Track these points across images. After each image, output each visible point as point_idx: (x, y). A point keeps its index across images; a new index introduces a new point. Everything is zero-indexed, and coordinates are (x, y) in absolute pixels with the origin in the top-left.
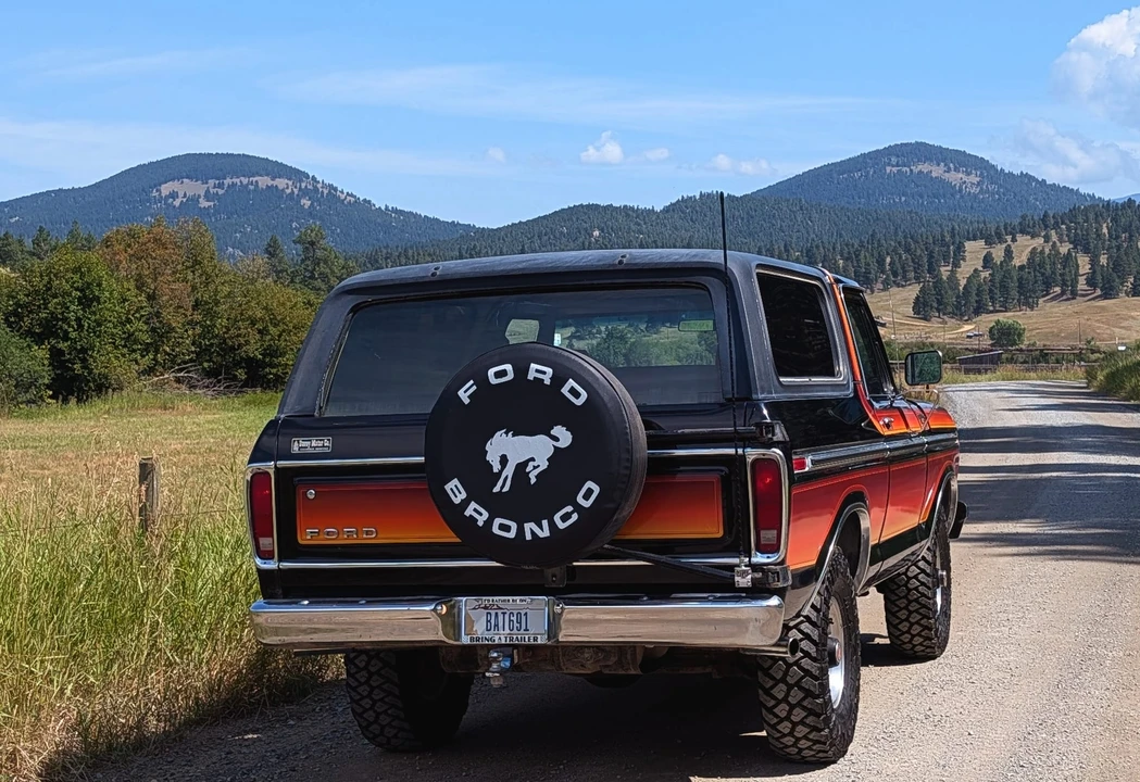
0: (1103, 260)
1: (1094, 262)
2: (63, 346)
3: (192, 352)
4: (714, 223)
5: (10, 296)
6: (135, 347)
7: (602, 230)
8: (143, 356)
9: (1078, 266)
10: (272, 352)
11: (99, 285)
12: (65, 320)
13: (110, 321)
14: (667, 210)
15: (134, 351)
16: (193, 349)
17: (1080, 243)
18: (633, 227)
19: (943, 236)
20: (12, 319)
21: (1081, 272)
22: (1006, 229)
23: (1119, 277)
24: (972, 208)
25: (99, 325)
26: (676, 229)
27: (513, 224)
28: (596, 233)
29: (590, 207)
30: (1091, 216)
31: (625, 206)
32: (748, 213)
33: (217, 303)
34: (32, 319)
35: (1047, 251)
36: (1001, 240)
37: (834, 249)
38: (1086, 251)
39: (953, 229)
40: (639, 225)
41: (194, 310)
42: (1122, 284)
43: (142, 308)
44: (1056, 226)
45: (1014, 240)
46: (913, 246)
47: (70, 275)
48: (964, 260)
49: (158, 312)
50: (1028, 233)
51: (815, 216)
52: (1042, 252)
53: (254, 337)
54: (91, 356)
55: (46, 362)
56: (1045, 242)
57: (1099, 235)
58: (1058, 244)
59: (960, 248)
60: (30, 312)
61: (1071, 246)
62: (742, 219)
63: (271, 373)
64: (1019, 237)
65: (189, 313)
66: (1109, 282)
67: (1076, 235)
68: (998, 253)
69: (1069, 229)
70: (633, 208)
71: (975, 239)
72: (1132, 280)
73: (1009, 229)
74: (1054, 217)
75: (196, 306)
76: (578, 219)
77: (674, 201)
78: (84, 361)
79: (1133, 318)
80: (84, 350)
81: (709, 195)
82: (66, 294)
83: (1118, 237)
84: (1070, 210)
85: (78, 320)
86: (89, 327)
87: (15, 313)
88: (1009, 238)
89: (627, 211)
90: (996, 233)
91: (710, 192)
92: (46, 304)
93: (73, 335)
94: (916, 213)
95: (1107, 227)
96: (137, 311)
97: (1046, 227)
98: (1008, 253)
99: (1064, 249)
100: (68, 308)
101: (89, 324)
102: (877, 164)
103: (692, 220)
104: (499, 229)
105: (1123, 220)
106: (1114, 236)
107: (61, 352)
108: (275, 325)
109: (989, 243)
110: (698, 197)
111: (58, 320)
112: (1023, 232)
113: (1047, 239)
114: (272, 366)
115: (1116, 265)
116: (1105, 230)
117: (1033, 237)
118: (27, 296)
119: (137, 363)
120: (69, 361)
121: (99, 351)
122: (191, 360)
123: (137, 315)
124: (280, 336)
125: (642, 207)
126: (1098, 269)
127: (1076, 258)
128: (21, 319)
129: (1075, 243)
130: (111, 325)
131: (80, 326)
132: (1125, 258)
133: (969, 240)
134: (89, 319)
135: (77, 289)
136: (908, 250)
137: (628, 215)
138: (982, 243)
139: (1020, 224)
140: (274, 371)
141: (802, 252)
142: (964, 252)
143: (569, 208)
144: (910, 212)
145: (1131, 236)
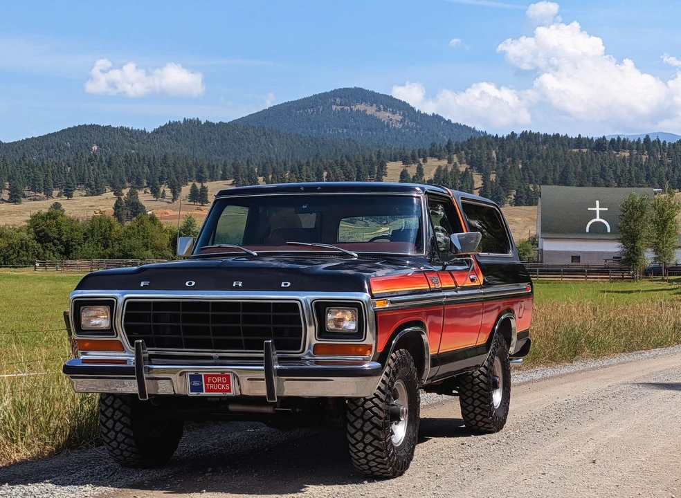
0: (493, 177)
1: (485, 179)
4: (194, 143)
7: (100, 145)
9: (473, 182)
14: (156, 132)
17: (475, 164)
18: (126, 143)
19: (371, 157)
21: (476, 186)
22: (419, 152)
23: (505, 190)
24: (396, 139)
26: (163, 147)
27: (27, 139)
28: (95, 148)
29: (91, 126)
30: (484, 144)
31: (122, 127)
32: (222, 136)
35: (450, 169)
36: (414, 160)
37: (285, 165)
38: (480, 170)
39: (379, 152)
40: (132, 142)
42: (507, 196)
44: (457, 151)
45: (425, 161)
46: (346, 163)
48: (386, 175)
50: (436, 156)
51: (275, 140)
52: (446, 170)
56: (448, 163)
57: (489, 159)
58: (459, 165)
59: (382, 166)
61: (468, 167)
62: (217, 141)
64: (430, 160)
66: (497, 194)
67: (472, 158)
68: (412, 170)
69: (467, 154)
70: (127, 130)
71: (395, 161)
72: (515, 193)
73: (422, 153)
74: (455, 145)
76: (81, 136)
77: (163, 125)
79: (516, 223)
81: (191, 121)
83: (503, 160)
84: (468, 140)
88: (421, 160)
89: (123, 131)
90: (412, 156)
91: (192, 118)
94: (353, 141)
95: (496, 153)
97: (449, 151)
98: (420, 170)
99: (463, 168)
102: (326, 103)
103: (177, 140)
104: (15, 143)
105: (508, 148)
106: (501, 159)
109: (406, 161)
110: (182, 122)
112: (432, 156)
113: (450, 161)
115: (503, 181)
116: (494, 154)
117: (439, 159)
125: (136, 128)
126: (488, 184)
127: (472, 177)
129: (471, 164)
132: (509, 176)
133: (391, 161)
136: (342, 167)
137: (123, 135)
138: (400, 164)
139: (430, 149)
141: (259, 167)
142: (386, 169)
143: (75, 127)
144: (349, 140)
145: (513, 161)
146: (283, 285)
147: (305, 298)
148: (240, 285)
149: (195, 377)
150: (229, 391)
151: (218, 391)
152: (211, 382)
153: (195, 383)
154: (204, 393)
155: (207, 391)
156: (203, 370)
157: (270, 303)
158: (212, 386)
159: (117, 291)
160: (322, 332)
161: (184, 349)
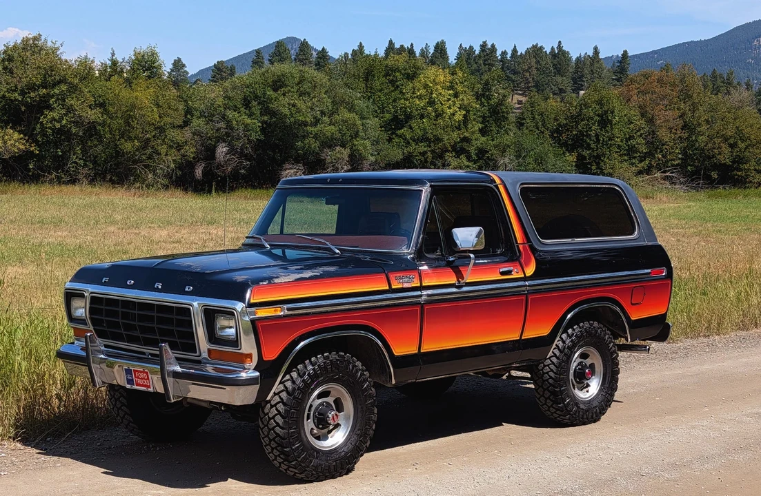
2: (586, 153)
3: (679, 159)
5: (556, 120)
6: (635, 155)
8: (641, 161)
10: (738, 161)
11: (612, 112)
12: (589, 136)
13: (617, 138)
15: (635, 158)
16: (680, 156)
20: (555, 135)
25: (610, 139)
33: (699, 125)
34: (568, 135)
41: (682, 129)
43: (643, 128)
47: (594, 106)
49: (653, 131)
53: (726, 149)
54: (603, 161)
55: (574, 164)
60: (568, 130)
63: (737, 175)
65: (679, 132)
75: (685, 127)
78: (598, 164)
80: (598, 157)
82: (590, 118)
85: (597, 136)
86: (603, 141)
87: (557, 131)
92: (577, 125)
93: (593, 146)
96: (640, 130)
100: (590, 128)
101: (603, 139)
107: (584, 158)
108: (743, 141)
111: (584, 135)
114: (739, 169)
118: (566, 119)
119: (636, 166)
120: (589, 163)
121: (608, 158)
122: (677, 165)
123: (639, 133)
124: (746, 149)
128: (561, 135)
130: (619, 140)
131: (598, 140)
134: (604, 136)
135: (598, 115)
140: (740, 173)
146: (187, 289)
147: (196, 304)
148: (160, 287)
149: (128, 372)
150: (149, 387)
151: (142, 386)
152: (138, 378)
153: (129, 377)
154: (135, 387)
155: (138, 385)
156: (134, 366)
157: (173, 307)
158: (139, 381)
159: (89, 285)
160: (213, 337)
161: (126, 344)
